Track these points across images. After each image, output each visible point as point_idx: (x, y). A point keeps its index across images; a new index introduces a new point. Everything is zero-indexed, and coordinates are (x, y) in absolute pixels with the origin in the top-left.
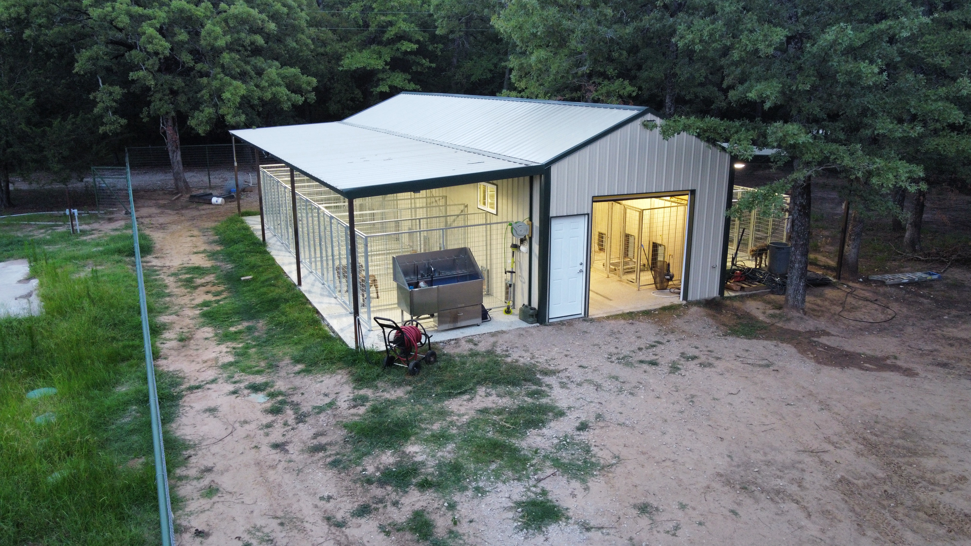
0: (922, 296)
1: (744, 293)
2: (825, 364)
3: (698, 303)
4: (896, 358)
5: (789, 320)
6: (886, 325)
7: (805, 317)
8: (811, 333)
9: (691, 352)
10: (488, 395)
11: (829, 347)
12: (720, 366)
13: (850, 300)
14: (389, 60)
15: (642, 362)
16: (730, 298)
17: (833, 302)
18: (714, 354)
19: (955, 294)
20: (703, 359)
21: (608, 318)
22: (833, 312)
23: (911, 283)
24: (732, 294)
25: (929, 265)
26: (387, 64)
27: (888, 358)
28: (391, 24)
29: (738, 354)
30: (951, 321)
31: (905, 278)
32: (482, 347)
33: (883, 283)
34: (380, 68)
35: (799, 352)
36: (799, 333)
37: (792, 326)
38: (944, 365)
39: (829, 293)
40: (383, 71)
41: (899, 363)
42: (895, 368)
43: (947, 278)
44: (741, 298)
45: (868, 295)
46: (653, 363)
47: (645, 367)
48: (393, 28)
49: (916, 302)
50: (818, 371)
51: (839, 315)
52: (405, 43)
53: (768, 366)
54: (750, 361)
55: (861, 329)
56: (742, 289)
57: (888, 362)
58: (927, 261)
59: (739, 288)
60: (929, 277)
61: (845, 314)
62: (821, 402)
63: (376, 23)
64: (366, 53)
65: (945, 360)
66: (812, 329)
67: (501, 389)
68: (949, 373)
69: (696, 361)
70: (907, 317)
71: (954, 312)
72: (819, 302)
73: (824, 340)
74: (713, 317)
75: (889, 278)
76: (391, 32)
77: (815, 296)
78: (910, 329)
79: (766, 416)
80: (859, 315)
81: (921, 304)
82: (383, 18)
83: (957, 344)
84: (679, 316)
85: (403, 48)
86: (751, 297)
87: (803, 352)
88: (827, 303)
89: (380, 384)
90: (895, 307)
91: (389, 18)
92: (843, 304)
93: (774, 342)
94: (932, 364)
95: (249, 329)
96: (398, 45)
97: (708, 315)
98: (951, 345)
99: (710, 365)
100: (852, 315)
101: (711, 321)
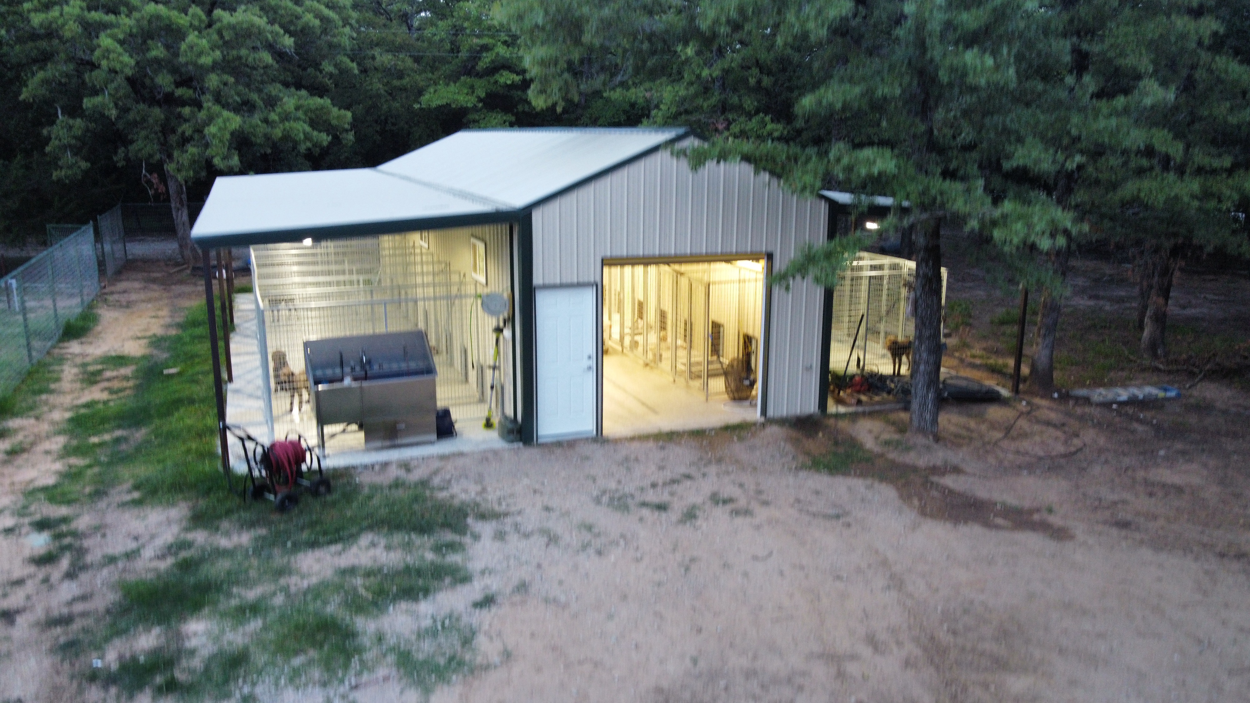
0: (1138, 420)
1: (860, 409)
2: (932, 516)
3: (782, 422)
4: (1050, 511)
5: (908, 449)
6: (1063, 461)
7: (936, 446)
8: (934, 470)
9: (728, 490)
10: (373, 545)
11: (951, 492)
12: (762, 514)
13: (1023, 423)
14: (483, 95)
15: (644, 504)
16: (837, 416)
17: (993, 426)
18: (764, 497)
19: (1193, 419)
20: (742, 502)
21: (632, 439)
22: (987, 439)
23: (1133, 401)
24: (842, 409)
25: (1172, 377)
26: (480, 100)
27: (1038, 510)
28: (485, 48)
29: (802, 497)
30: (1166, 458)
31: (1123, 395)
32: (415, 476)
33: (1087, 401)
34: (470, 105)
35: (901, 496)
36: (915, 469)
37: (910, 458)
38: (1124, 525)
39: (994, 412)
40: (475, 109)
41: (1053, 520)
42: (1044, 527)
43: (1190, 396)
44: (853, 417)
45: (1053, 416)
46: (662, 507)
47: (646, 512)
48: (489, 54)
49: (1126, 429)
50: (915, 527)
51: (996, 444)
52: (505, 73)
53: (838, 517)
54: (813, 509)
55: (1020, 467)
56: (859, 402)
57: (1036, 517)
58: (1169, 372)
59: (854, 401)
60: (1161, 394)
61: (1005, 444)
62: (892, 577)
63: (467, 47)
64: (452, 87)
65: (1129, 517)
66: (939, 463)
67: (398, 538)
68: (1126, 538)
69: (729, 507)
70: (1100, 451)
71: (1179, 446)
72: (972, 424)
73: (949, 481)
74: (795, 442)
75: (1099, 394)
76: (487, 59)
77: (970, 416)
78: (1097, 469)
79: (791, 596)
80: (1025, 445)
81: (1133, 432)
82: (476, 41)
83: (1160, 494)
84: (741, 439)
85: (502, 80)
86: (871, 415)
87: (906, 497)
88: (983, 427)
89: (225, 524)
90: (1089, 435)
91: (485, 41)
92: (1008, 430)
93: (869, 481)
94: (1105, 522)
95: (117, 441)
96: (497, 77)
97: (789, 439)
98: (1151, 495)
99: (747, 512)
100: (1013, 446)
101: (789, 447)
